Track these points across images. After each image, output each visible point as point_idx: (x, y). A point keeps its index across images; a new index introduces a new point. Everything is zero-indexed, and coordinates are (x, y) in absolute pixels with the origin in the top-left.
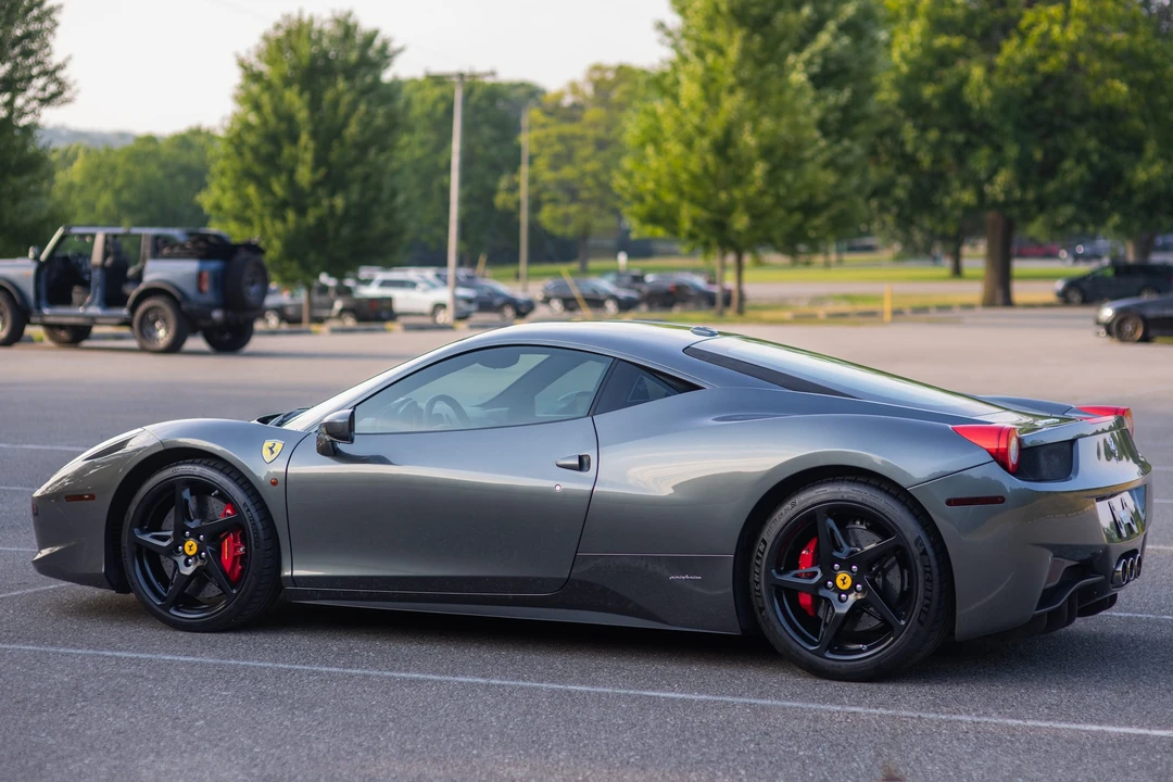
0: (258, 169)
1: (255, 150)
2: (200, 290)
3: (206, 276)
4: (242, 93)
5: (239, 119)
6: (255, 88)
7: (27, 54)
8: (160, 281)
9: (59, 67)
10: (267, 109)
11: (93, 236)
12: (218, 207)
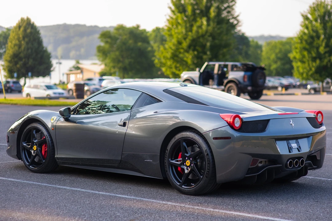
0: (307, 47)
1: (306, 41)
2: (244, 81)
3: (246, 77)
4: (303, 24)
5: (302, 32)
6: (307, 22)
7: (229, 12)
8: (233, 78)
9: (238, 16)
10: (310, 28)
11: (214, 65)
12: (295, 58)
